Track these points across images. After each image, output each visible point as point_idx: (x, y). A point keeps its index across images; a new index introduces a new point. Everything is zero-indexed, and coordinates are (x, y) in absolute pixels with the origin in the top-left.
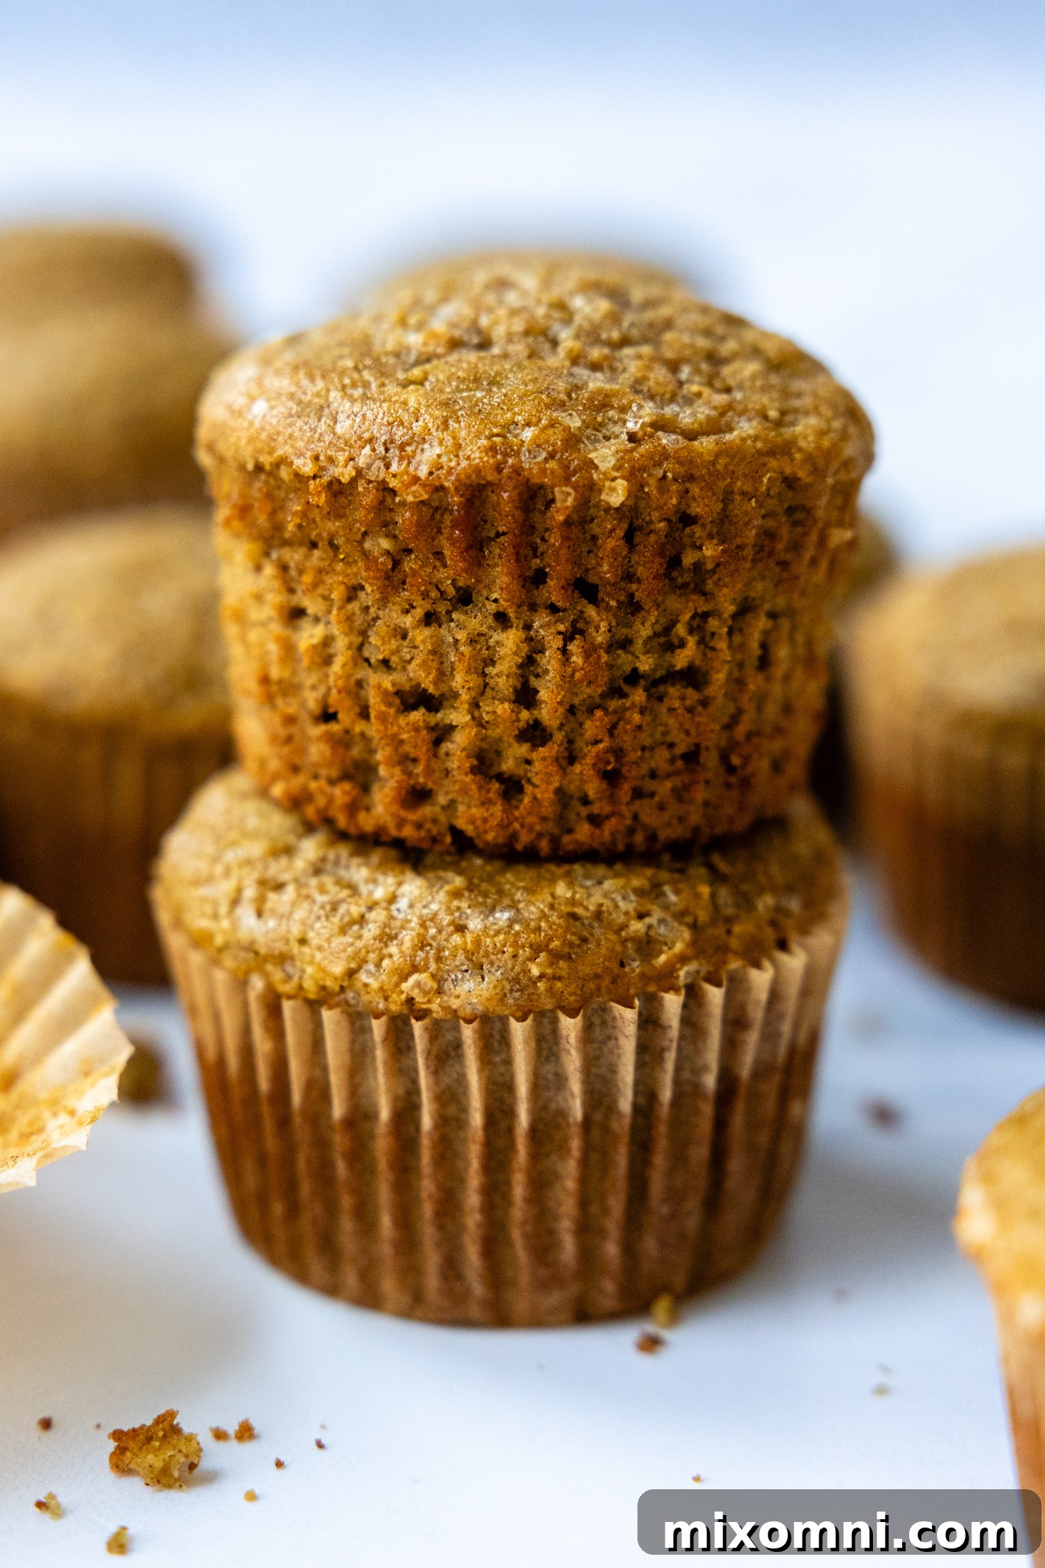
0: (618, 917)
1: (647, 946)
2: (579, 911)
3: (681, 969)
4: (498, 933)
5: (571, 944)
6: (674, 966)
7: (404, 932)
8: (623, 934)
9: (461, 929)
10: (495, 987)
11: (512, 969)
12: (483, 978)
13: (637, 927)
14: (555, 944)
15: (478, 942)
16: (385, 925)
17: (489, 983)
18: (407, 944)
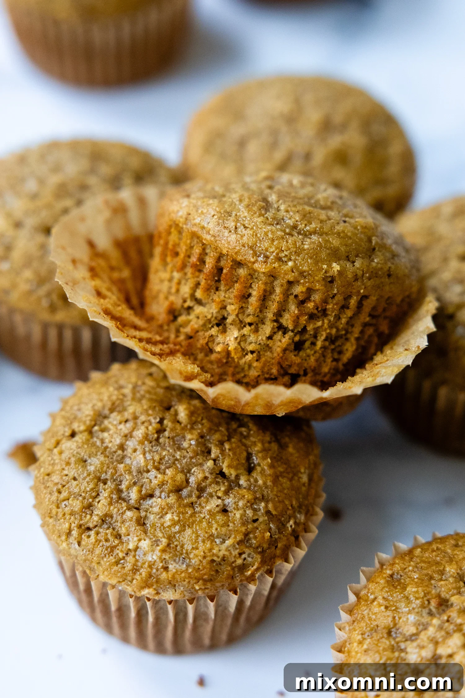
0: (231, 558)
1: (243, 568)
2: (215, 558)
3: (257, 573)
4: (182, 572)
5: (212, 575)
6: (254, 573)
7: (142, 569)
8: (234, 565)
9: (166, 569)
10: (181, 594)
11: (188, 587)
12: (176, 591)
13: (239, 561)
14: (206, 577)
15: (173, 576)
16: (134, 565)
17: (178, 593)
18: (144, 574)
